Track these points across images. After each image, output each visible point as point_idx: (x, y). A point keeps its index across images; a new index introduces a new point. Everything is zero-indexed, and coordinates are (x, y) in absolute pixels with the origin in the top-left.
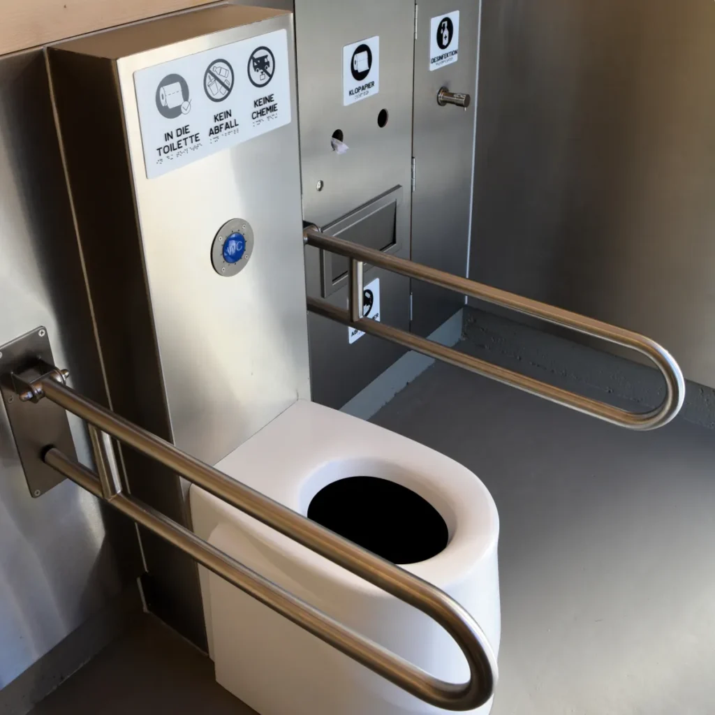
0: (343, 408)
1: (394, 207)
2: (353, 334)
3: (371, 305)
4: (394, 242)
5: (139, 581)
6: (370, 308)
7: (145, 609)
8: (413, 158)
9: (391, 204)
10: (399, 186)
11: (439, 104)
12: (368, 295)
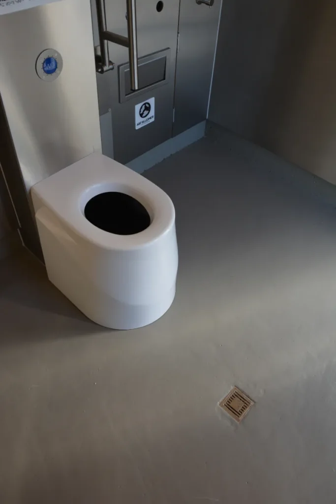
0: (127, 164)
1: (165, 60)
2: (138, 125)
3: (149, 111)
4: (164, 79)
5: (18, 230)
6: (149, 113)
7: (23, 244)
8: (178, 33)
9: (163, 58)
10: (168, 48)
11: (197, 3)
12: (147, 105)
